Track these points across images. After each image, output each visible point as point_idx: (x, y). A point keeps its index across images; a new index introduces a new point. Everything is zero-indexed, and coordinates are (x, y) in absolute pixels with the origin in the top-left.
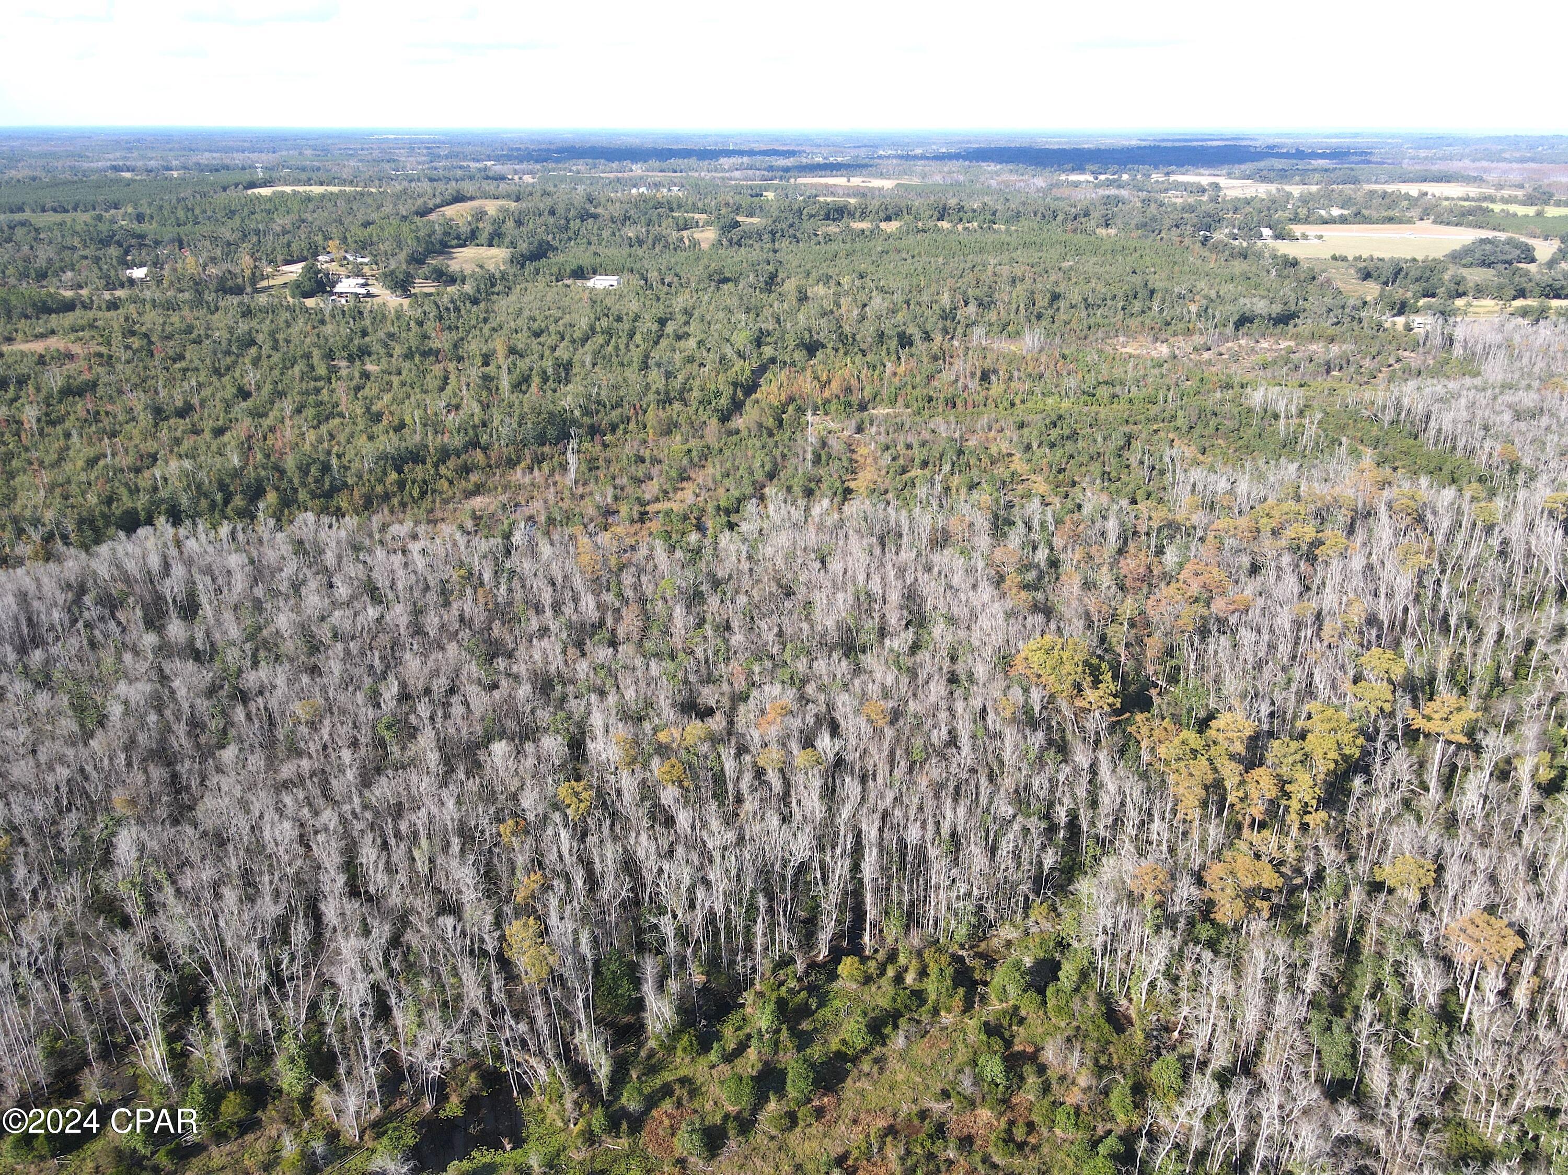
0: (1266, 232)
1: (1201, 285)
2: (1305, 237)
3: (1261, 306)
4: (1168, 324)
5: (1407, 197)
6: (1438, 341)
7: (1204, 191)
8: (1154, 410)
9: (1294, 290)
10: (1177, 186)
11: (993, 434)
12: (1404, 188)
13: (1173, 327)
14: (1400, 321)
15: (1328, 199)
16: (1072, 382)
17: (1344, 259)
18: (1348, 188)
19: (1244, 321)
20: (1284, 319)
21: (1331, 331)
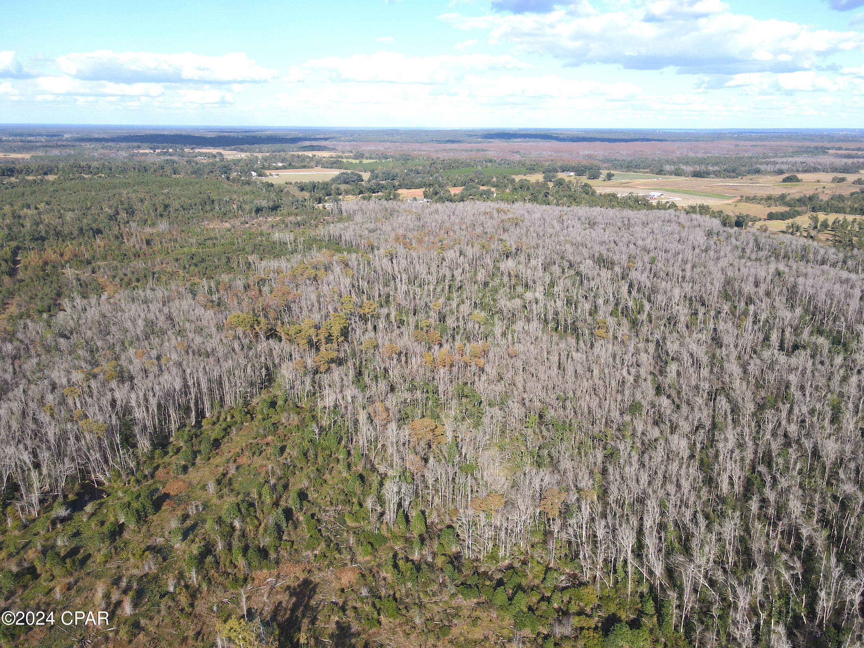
0: (254, 174)
1: (235, 196)
2: (272, 175)
3: (264, 203)
4: (225, 214)
5: (308, 157)
6: (337, 211)
7: (215, 156)
8: (234, 247)
9: (276, 196)
10: (200, 154)
11: (164, 265)
12: (306, 153)
13: (227, 216)
14: (321, 205)
15: (275, 159)
16: (193, 240)
17: (291, 184)
18: (282, 154)
19: (258, 210)
20: (275, 208)
21: (296, 211)
